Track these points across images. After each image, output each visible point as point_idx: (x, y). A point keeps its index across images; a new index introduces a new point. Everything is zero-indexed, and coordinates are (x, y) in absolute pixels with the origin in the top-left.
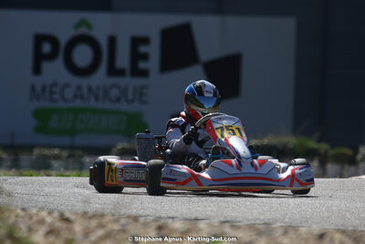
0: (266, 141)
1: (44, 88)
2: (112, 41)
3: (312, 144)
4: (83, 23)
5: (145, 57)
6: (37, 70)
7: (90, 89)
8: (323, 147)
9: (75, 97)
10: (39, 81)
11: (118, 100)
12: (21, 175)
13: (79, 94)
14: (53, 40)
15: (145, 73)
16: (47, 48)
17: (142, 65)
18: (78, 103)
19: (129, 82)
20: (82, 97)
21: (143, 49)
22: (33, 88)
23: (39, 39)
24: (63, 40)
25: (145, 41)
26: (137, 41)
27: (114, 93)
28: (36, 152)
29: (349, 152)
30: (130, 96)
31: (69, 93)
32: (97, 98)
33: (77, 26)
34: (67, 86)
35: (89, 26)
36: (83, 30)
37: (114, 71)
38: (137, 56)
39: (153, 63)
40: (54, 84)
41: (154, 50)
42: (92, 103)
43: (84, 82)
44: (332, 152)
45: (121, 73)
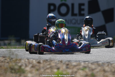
2: (73, 5)
5: (83, 10)
7: (66, 20)
11: (75, 23)
14: (54, 5)
15: (83, 15)
16: (52, 8)
17: (82, 12)
19: (78, 18)
21: (82, 7)
23: (50, 5)
24: (57, 5)
25: (83, 5)
26: (81, 5)
27: (74, 21)
30: (79, 22)
36: (63, 2)
37: (73, 14)
38: (80, 10)
39: (86, 11)
41: (86, 7)
45: (76, 15)
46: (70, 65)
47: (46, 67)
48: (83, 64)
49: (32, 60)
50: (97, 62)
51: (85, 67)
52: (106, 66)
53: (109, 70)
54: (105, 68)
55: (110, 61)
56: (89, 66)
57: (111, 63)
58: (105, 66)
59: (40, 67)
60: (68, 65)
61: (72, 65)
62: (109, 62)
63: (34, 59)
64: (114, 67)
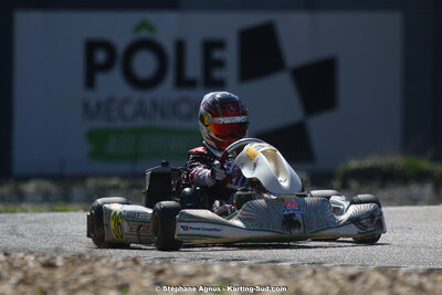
0: (369, 162)
1: (99, 106)
2: (180, 46)
3: (425, 164)
4: (144, 25)
5: (220, 64)
6: (90, 83)
7: (155, 105)
9: (137, 114)
10: (93, 97)
11: (189, 117)
13: (140, 111)
14: (108, 47)
15: (220, 84)
16: (101, 56)
17: (217, 74)
18: (141, 122)
20: (144, 115)
21: (217, 54)
23: (91, 46)
25: (220, 44)
26: (211, 46)
27: (184, 108)
28: (91, 183)
31: (129, 110)
32: (163, 114)
33: (138, 29)
34: (126, 101)
35: (151, 28)
36: (144, 34)
37: (182, 82)
38: (210, 64)
39: (231, 71)
40: (111, 100)
41: (231, 55)
42: (158, 122)
43: (147, 96)
45: (191, 84)
46: (169, 272)
47: (76, 280)
48: (217, 268)
49: (21, 255)
50: (273, 262)
51: (226, 282)
52: (307, 277)
53: (318, 290)
54: (302, 282)
55: (322, 259)
56: (243, 278)
57: (326, 265)
58: (302, 277)
59: (53, 283)
60: (160, 272)
61: (175, 275)
62: (320, 263)
63: (31, 253)
64: (335, 281)
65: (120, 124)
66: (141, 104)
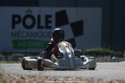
0: (92, 50)
1: (16, 33)
2: (39, 17)
3: (108, 51)
4: (29, 11)
5: (50, 22)
6: (13, 27)
7: (32, 33)
8: (112, 52)
9: (27, 36)
10: (14, 31)
11: (41, 37)
12: (8, 63)
13: (28, 35)
14: (19, 17)
15: (50, 27)
16: (17, 19)
17: (49, 25)
18: (28, 38)
19: (45, 30)
20: (29, 36)
21: (49, 19)
22: (12, 33)
24: (22, 17)
25: (50, 16)
26: (48, 17)
27: (40, 34)
28: (13, 55)
29: (121, 53)
30: (45, 35)
31: (24, 34)
32: (34, 36)
33: (27, 12)
34: (23, 32)
35: (31, 12)
36: (29, 13)
37: (40, 27)
38: (47, 22)
39: (53, 24)
40: (19, 32)
41: (53, 19)
42: (33, 38)
43: (30, 31)
44: (115, 53)
45: (42, 27)
65: (22, 38)
66: (28, 33)
